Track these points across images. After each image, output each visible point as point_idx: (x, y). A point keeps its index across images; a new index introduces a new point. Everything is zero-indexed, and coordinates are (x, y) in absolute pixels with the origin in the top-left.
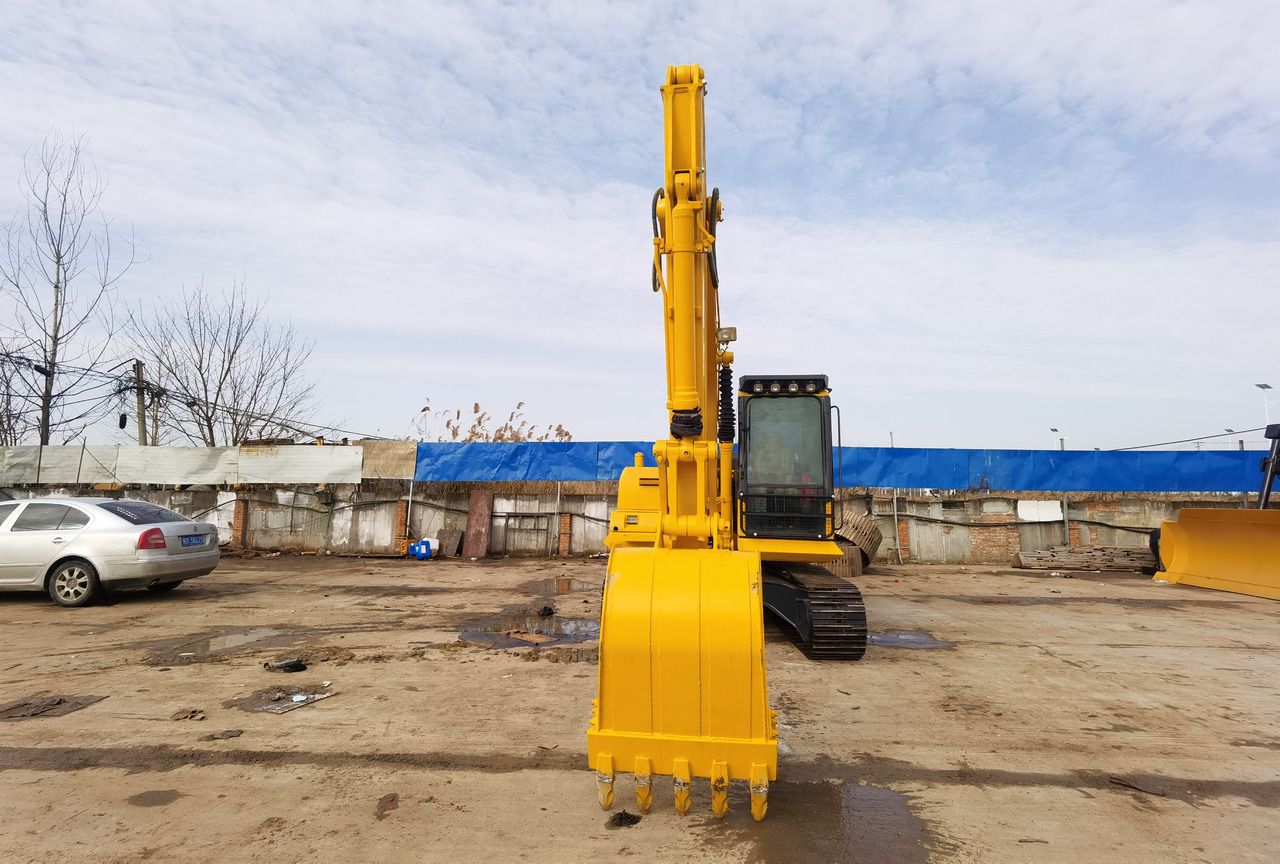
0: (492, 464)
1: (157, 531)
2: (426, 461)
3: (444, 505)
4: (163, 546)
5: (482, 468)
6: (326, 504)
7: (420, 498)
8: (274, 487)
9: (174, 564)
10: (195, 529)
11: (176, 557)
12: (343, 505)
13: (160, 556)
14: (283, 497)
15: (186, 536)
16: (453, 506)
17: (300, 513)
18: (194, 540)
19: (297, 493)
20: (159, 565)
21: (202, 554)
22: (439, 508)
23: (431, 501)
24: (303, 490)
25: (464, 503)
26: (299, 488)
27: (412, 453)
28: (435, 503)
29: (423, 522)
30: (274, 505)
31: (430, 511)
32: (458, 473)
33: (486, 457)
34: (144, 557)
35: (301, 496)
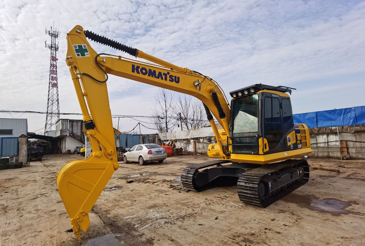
1: (151, 150)
4: (152, 153)
6: (209, 142)
8: (200, 138)
9: (154, 157)
10: (159, 150)
11: (154, 156)
12: (213, 142)
13: (151, 156)
14: (201, 140)
15: (157, 151)
17: (205, 144)
18: (159, 152)
19: (204, 139)
20: (151, 158)
21: (161, 155)
24: (205, 138)
26: (204, 138)
30: (199, 142)
34: (149, 156)
35: (204, 140)
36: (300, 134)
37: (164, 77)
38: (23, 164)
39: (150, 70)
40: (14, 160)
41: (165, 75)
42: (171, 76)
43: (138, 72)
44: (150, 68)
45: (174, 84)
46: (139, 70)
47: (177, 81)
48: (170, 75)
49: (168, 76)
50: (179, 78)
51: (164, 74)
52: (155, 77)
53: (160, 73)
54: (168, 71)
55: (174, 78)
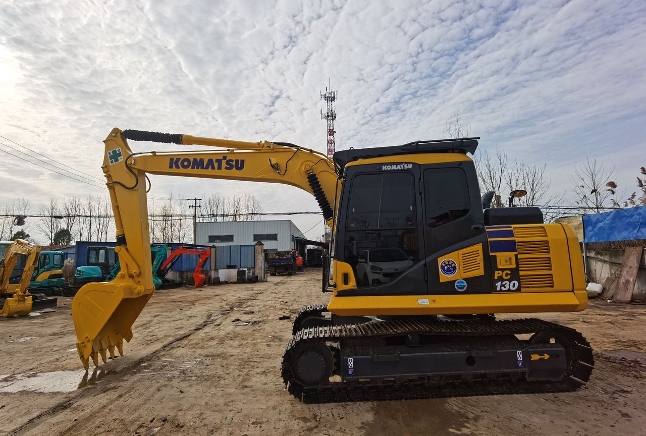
0: (633, 226)
2: (590, 228)
3: (608, 260)
5: (626, 229)
7: (592, 254)
16: (614, 260)
22: (604, 262)
23: (599, 257)
25: (621, 258)
27: (580, 224)
28: (602, 258)
29: (597, 271)
31: (600, 264)
32: (609, 235)
33: (627, 220)
36: (516, 253)
37: (216, 165)
38: (259, 278)
39: (195, 160)
40: (252, 273)
41: (219, 162)
42: (228, 163)
43: (177, 167)
44: (195, 157)
45: (234, 172)
46: (179, 163)
47: (239, 166)
48: (227, 159)
49: (224, 162)
50: (243, 161)
51: (217, 161)
52: (202, 168)
53: (210, 161)
54: (224, 155)
55: (234, 163)
